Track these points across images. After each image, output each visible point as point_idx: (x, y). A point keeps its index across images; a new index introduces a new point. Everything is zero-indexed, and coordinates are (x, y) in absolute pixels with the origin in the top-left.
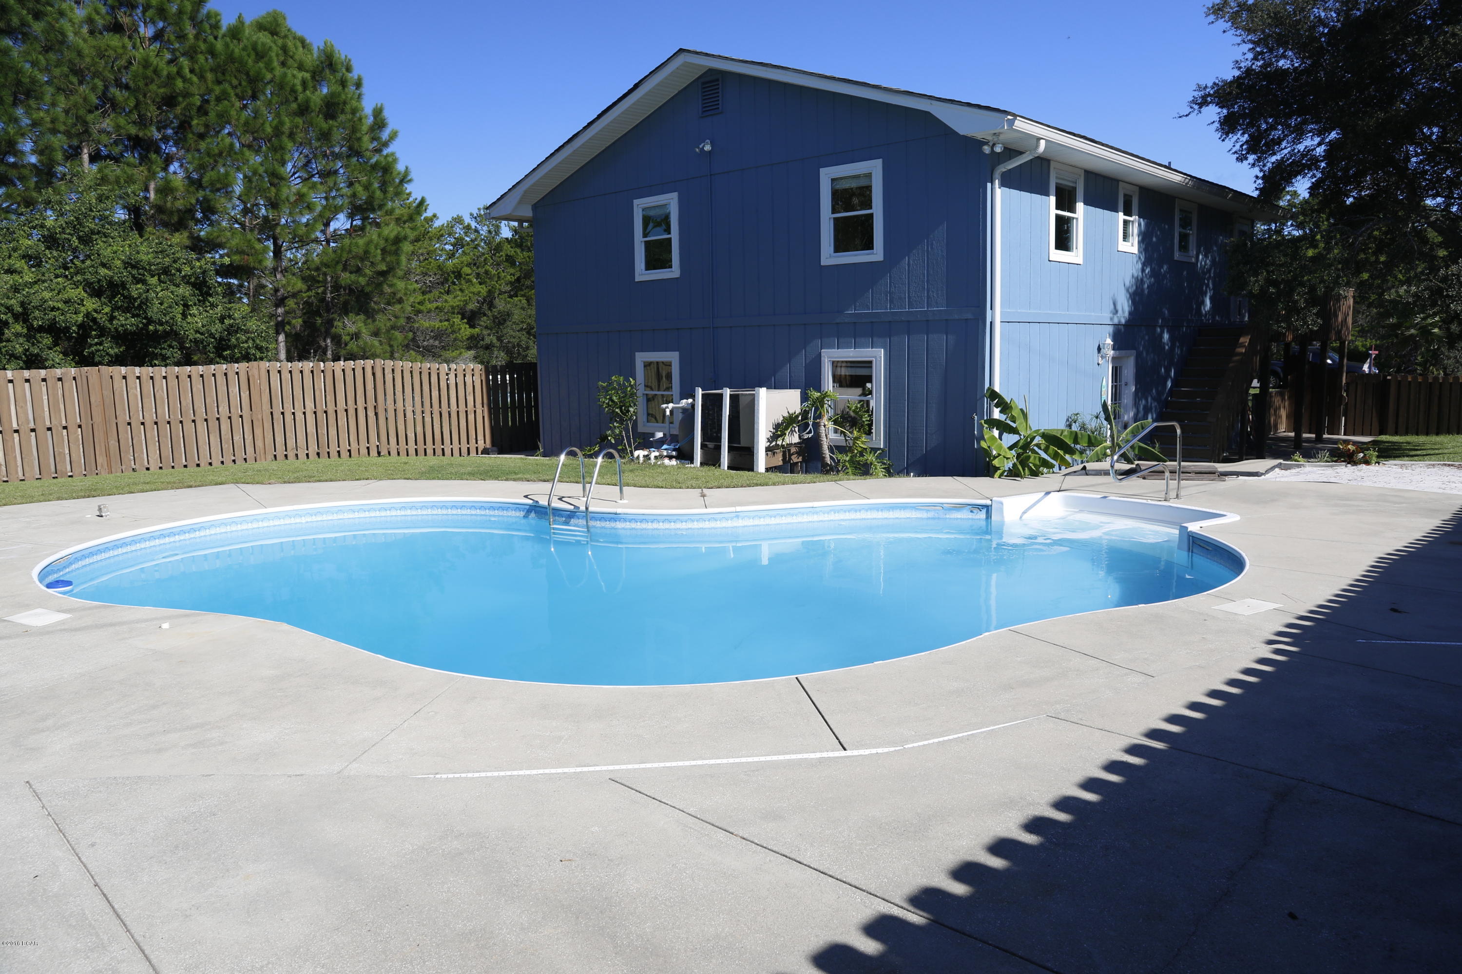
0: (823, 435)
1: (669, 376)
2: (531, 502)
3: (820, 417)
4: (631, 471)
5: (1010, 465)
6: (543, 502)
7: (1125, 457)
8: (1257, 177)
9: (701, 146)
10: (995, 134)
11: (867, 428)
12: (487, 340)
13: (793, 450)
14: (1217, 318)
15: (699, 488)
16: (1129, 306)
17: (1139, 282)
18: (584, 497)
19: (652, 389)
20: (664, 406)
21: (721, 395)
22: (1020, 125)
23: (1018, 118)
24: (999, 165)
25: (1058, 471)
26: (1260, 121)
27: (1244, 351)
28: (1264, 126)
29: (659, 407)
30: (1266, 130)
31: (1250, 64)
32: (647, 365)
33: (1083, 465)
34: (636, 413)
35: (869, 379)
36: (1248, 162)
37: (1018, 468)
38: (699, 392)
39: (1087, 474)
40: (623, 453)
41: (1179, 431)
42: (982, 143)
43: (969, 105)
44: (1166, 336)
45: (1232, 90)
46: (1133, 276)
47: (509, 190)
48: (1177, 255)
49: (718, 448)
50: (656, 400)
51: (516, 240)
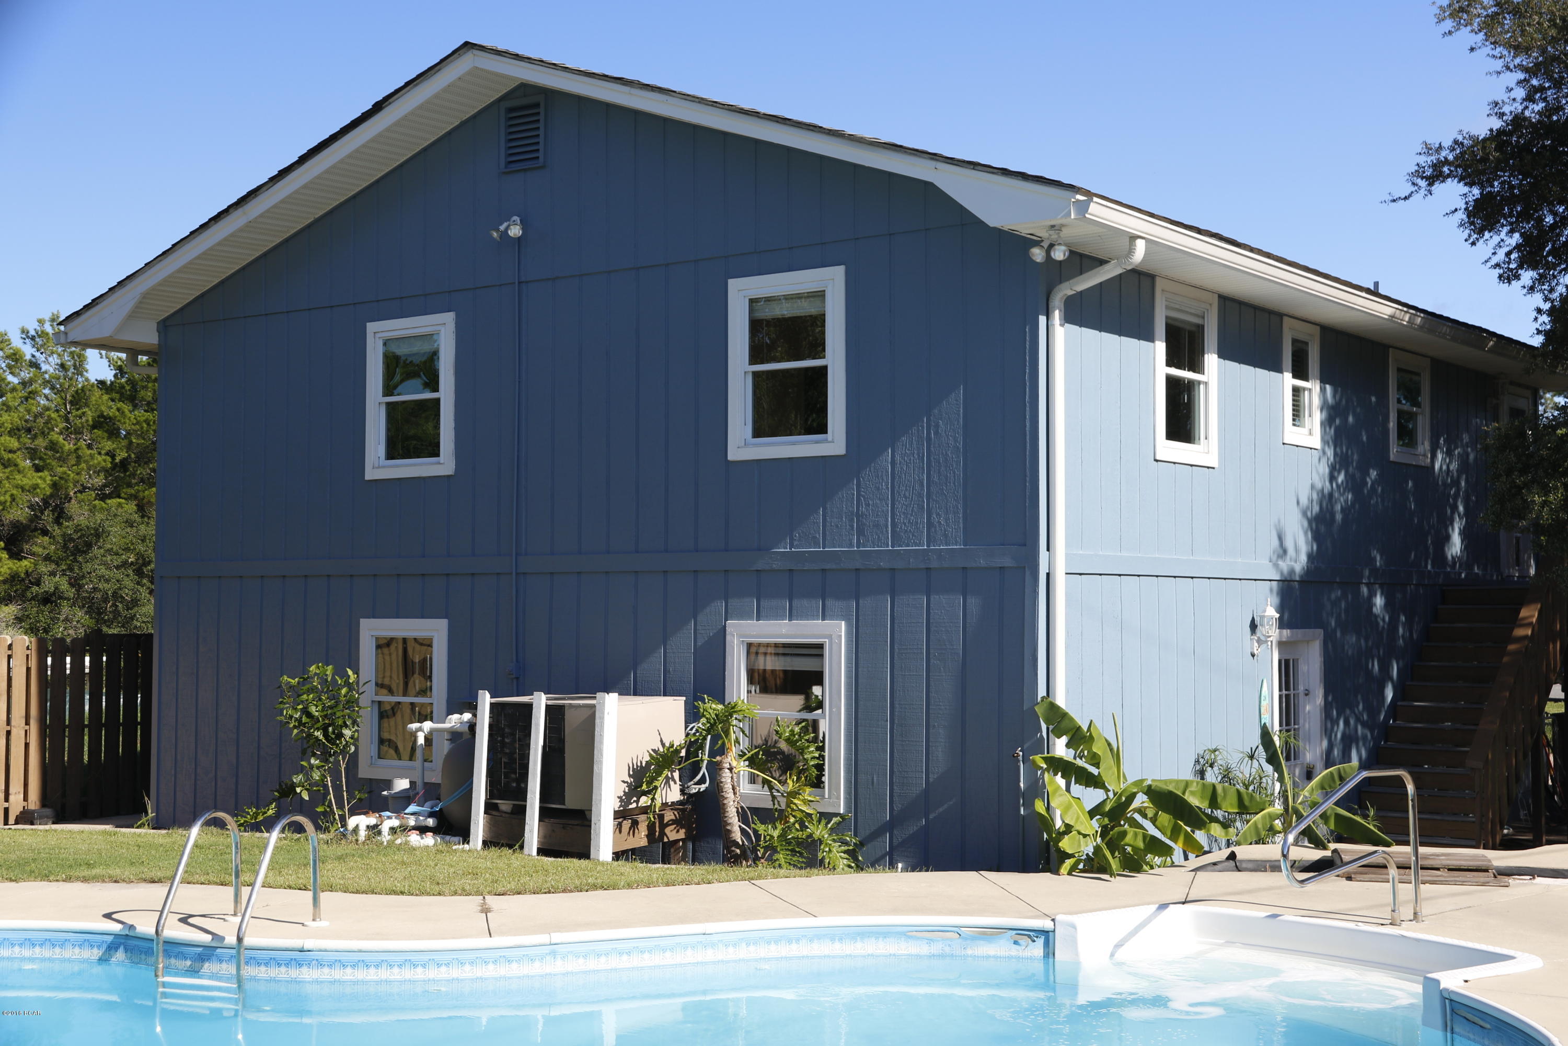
0: (728, 787)
1: (425, 670)
2: (117, 928)
3: (722, 751)
4: (340, 858)
5: (1090, 850)
6: (145, 927)
7: (1311, 837)
8: (1539, 311)
9: (502, 228)
10: (1053, 226)
11: (814, 772)
12: (48, 585)
13: (669, 816)
14: (1476, 570)
15: (478, 893)
16: (1307, 542)
17: (1327, 500)
18: (235, 915)
19: (391, 692)
20: (414, 726)
21: (529, 707)
22: (1098, 211)
23: (1095, 199)
24: (1061, 283)
25: (1182, 862)
26: (1542, 209)
27: (1529, 632)
28: (1549, 219)
29: (405, 727)
30: (1553, 227)
31: (1520, 108)
32: (383, 645)
33: (1228, 851)
34: (357, 740)
35: (817, 678)
36: (1521, 283)
37: (1104, 856)
38: (486, 700)
39: (1238, 869)
40: (322, 821)
41: (1410, 788)
42: (1030, 242)
43: (1005, 172)
44: (1379, 601)
45: (1488, 154)
46: (1313, 487)
47: (111, 289)
48: (1395, 451)
49: (520, 812)
50: (399, 715)
51: (122, 387)
